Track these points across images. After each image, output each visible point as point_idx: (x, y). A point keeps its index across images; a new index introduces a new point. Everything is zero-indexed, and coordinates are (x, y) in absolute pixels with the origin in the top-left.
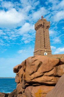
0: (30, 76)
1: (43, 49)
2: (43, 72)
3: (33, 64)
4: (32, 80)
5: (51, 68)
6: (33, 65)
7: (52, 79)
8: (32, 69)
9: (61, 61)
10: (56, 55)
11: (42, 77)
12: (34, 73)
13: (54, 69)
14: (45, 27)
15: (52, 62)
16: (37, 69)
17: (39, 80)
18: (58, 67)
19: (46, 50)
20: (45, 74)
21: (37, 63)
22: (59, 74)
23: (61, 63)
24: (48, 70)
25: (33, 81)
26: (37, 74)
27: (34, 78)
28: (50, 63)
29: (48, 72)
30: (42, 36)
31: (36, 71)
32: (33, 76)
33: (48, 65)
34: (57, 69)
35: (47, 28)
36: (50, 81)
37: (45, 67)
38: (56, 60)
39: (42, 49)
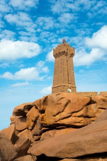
0: (53, 117)
1: (67, 85)
2: (71, 112)
3: (59, 102)
4: (56, 122)
5: (81, 108)
6: (59, 104)
7: (82, 120)
8: (57, 108)
9: (92, 99)
10: (86, 93)
11: (70, 118)
12: (60, 114)
13: (84, 109)
14: (69, 55)
15: (83, 101)
16: (64, 109)
17: (66, 121)
18: (89, 106)
19: (70, 85)
20: (74, 114)
21: (64, 102)
22: (89, 114)
23: (92, 102)
24: (77, 110)
25: (58, 122)
26: (64, 114)
27: (59, 120)
28: (80, 101)
29: (77, 112)
30: (65, 66)
31: (63, 111)
32: (58, 117)
33: (77, 104)
34: (87, 109)
35: (71, 57)
36: (79, 123)
37: (74, 106)
38: (87, 99)
39: (65, 85)
